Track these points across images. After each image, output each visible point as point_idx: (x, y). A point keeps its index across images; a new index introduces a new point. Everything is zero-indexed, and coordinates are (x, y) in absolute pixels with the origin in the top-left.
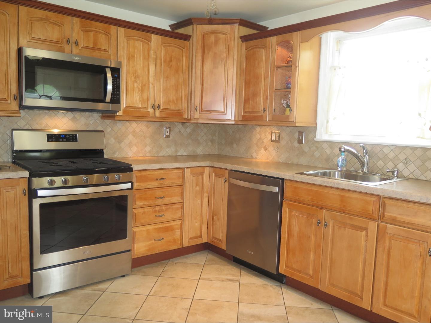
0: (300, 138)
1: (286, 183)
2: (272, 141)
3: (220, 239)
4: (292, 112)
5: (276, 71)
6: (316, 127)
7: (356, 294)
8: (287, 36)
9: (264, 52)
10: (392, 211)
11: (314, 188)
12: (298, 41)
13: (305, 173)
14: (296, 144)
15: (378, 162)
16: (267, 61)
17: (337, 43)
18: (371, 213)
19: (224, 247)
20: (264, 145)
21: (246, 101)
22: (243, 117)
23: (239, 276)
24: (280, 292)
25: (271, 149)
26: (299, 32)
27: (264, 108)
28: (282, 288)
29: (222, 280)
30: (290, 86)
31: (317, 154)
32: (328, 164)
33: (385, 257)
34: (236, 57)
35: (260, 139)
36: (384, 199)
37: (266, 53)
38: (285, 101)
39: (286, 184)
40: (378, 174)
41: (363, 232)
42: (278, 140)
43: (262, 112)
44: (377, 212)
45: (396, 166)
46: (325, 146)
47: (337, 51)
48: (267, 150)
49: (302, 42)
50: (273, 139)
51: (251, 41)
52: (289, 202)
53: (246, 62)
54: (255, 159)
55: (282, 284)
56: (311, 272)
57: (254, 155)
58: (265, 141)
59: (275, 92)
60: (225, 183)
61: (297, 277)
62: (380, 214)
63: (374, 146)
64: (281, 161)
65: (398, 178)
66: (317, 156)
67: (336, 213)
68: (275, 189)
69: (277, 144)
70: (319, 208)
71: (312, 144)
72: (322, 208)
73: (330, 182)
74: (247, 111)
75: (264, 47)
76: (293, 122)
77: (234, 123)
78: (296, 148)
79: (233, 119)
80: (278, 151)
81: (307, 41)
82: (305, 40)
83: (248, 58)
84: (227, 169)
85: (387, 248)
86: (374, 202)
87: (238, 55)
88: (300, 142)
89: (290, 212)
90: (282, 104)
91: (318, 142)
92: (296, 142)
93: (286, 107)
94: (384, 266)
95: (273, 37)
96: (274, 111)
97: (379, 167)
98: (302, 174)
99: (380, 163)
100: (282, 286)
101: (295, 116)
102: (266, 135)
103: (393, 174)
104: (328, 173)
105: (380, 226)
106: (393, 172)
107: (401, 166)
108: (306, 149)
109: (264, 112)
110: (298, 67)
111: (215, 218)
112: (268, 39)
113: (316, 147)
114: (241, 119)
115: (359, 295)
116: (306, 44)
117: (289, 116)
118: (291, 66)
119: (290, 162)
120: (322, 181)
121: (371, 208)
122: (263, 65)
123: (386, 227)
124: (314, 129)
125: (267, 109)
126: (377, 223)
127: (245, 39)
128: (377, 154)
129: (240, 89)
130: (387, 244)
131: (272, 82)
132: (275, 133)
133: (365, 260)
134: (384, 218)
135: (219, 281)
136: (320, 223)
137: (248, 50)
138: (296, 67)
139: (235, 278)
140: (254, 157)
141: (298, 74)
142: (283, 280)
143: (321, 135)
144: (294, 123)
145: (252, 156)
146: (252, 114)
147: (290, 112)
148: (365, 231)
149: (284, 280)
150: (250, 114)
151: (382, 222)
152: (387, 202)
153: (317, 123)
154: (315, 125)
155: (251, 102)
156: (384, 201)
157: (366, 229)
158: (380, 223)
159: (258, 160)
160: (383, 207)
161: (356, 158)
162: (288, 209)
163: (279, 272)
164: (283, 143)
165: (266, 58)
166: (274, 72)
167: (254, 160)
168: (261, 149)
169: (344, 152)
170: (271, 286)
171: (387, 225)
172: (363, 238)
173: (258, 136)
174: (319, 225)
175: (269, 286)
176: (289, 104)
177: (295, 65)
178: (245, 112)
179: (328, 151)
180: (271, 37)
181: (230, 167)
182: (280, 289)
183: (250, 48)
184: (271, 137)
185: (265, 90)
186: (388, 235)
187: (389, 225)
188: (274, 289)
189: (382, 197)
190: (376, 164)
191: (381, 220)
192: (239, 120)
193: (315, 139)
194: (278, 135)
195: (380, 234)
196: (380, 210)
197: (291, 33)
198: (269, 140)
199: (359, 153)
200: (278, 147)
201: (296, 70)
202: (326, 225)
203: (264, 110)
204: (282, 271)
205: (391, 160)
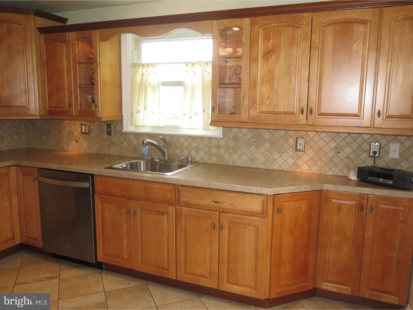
0: (109, 130)
1: (95, 178)
2: (83, 133)
3: (36, 237)
4: (97, 107)
5: (78, 67)
6: (122, 120)
7: (164, 269)
8: (86, 33)
9: (64, 46)
10: (185, 197)
11: (121, 182)
12: (98, 39)
13: (113, 167)
14: (106, 136)
15: (176, 150)
16: (68, 56)
17: (135, 42)
18: (170, 199)
19: (40, 245)
20: (75, 138)
21: (51, 95)
22: (49, 111)
23: (59, 272)
24: (100, 279)
25: (82, 140)
26: (97, 30)
27: (69, 104)
28: (102, 274)
29: (40, 280)
30: (94, 81)
31: (125, 145)
32: (136, 153)
33: (183, 234)
34: (34, 49)
35: (70, 131)
36: (179, 187)
37: (67, 47)
38: (90, 96)
39: (96, 180)
40: (176, 161)
41: (165, 216)
42: (88, 132)
43: (68, 107)
44: (174, 198)
45: (190, 153)
46: (132, 137)
47: (136, 49)
48: (78, 141)
49: (101, 41)
50: (83, 131)
51: (50, 34)
52: (100, 195)
53: (46, 54)
54: (66, 151)
55: (102, 270)
56: (126, 256)
57: (66, 147)
58: (75, 133)
59: (79, 87)
60: (34, 181)
61: (114, 262)
62: (176, 200)
63: (172, 136)
64: (93, 152)
65: (191, 164)
66: (126, 147)
67: (142, 202)
68: (87, 185)
69: (87, 136)
70: (127, 199)
71: (120, 136)
72: (129, 198)
73: (135, 175)
74: (52, 105)
75: (64, 41)
76: (99, 117)
77: (39, 118)
78: (106, 139)
79: (38, 114)
80: (89, 143)
81: (106, 41)
82: (104, 39)
83: (47, 51)
84: (35, 168)
85: (184, 226)
86: (171, 190)
87: (36, 47)
88: (109, 133)
89: (102, 205)
90: (87, 99)
91: (125, 133)
92: (106, 133)
93: (91, 102)
94: (183, 241)
95: (72, 33)
96: (80, 106)
97: (177, 154)
98: (111, 168)
99: (178, 151)
100: (102, 272)
101: (100, 111)
102: (76, 127)
103: (188, 161)
104: (135, 163)
105: (177, 209)
106: (188, 159)
107: (193, 153)
108: (115, 141)
109: (70, 107)
110: (99, 65)
111: (27, 217)
112: (67, 34)
113: (124, 138)
114: (47, 113)
115: (167, 269)
116: (106, 42)
117: (94, 111)
118: (93, 63)
119: (101, 153)
120: (128, 174)
121: (169, 196)
122: (65, 60)
123: (181, 210)
124: (120, 122)
125: (73, 104)
126: (175, 207)
127: (43, 30)
128: (175, 143)
129: (42, 83)
130: (184, 223)
131: (75, 77)
132: (85, 125)
133: (168, 239)
134: (180, 203)
135: (38, 281)
136: (129, 212)
137: (47, 42)
138: (97, 65)
139: (54, 275)
140: (66, 149)
141: (100, 71)
142: (102, 266)
143: (128, 128)
144: (101, 118)
145: (63, 148)
146: (58, 109)
147: (96, 108)
148: (166, 215)
149: (104, 266)
150: (56, 109)
151: (179, 206)
152: (181, 189)
153: (122, 116)
154: (121, 118)
155: (55, 96)
156: (179, 189)
157: (167, 213)
158: (177, 207)
159: (69, 153)
160: (178, 194)
161: (158, 149)
162: (100, 202)
163: (98, 260)
164: (93, 134)
165: (67, 52)
166: (76, 68)
167: (66, 153)
168: (72, 141)
169: (146, 144)
170: (91, 275)
171: (182, 208)
172: (165, 221)
173: (68, 128)
174: (129, 214)
175: (89, 275)
176: (94, 99)
177: (97, 62)
178: (50, 107)
179: (135, 142)
180: (71, 32)
181: (38, 165)
182: (99, 275)
183: (50, 41)
184: (81, 129)
185: (69, 85)
186: (184, 216)
187: (183, 208)
188: (94, 277)
189: (177, 185)
190: (174, 152)
191: (178, 204)
192: (45, 115)
193: (122, 131)
194: (88, 127)
195: (178, 215)
196: (176, 196)
197: (90, 31)
198: (79, 132)
199: (160, 144)
200: (88, 139)
201: (97, 67)
202: (135, 213)
203: (70, 105)
204: (100, 259)
205: (186, 149)
